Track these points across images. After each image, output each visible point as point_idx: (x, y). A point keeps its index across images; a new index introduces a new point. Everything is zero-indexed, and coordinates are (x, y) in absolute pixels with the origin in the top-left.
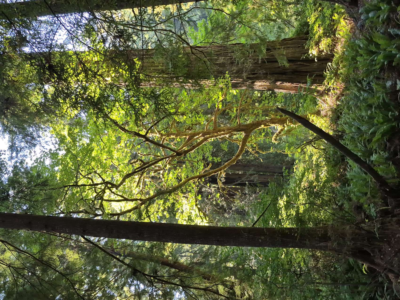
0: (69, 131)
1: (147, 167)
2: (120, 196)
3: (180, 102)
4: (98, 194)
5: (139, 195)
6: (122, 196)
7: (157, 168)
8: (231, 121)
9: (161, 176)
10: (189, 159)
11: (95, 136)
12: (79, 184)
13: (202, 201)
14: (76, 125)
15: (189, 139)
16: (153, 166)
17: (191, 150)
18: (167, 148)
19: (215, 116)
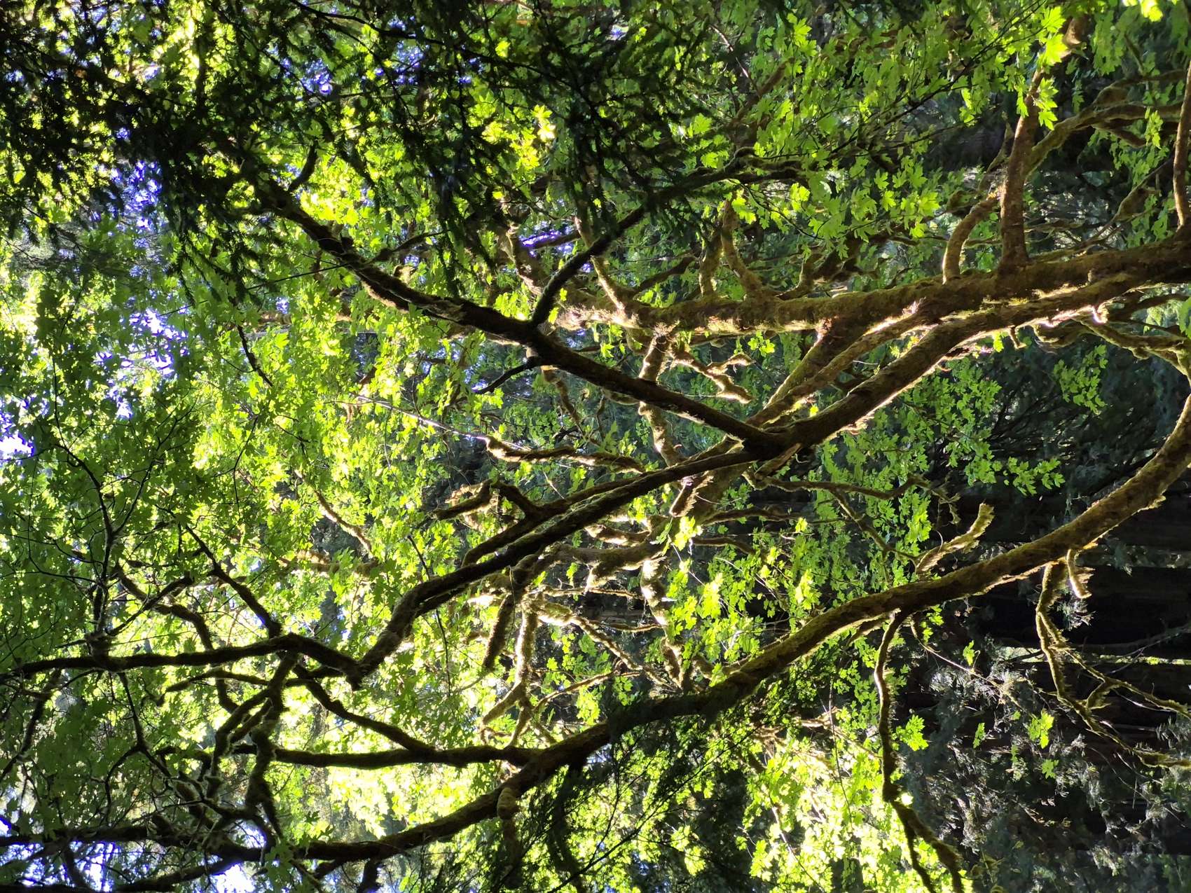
0: (40, 308)
1: (550, 537)
2: (380, 728)
3: (768, 88)
4: (239, 713)
5: (504, 722)
6: (391, 732)
7: (621, 541)
8: (1128, 210)
9: (648, 593)
10: (839, 477)
11: (210, 336)
12: (122, 648)
13: (934, 761)
14: (87, 271)
15: (834, 342)
16: (593, 531)
17: (848, 415)
18: (683, 405)
19: (1013, 174)
